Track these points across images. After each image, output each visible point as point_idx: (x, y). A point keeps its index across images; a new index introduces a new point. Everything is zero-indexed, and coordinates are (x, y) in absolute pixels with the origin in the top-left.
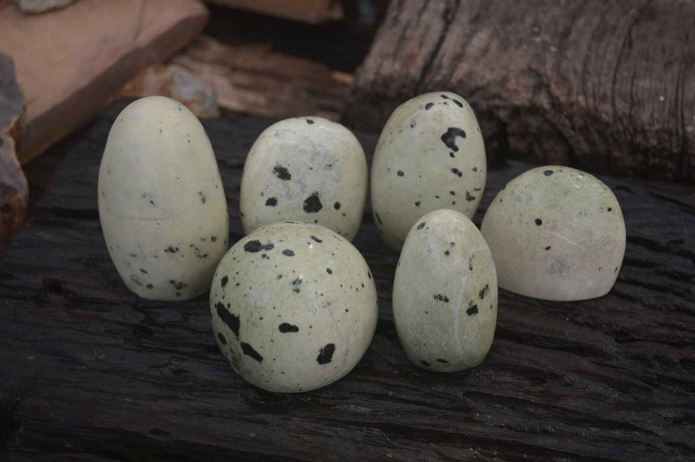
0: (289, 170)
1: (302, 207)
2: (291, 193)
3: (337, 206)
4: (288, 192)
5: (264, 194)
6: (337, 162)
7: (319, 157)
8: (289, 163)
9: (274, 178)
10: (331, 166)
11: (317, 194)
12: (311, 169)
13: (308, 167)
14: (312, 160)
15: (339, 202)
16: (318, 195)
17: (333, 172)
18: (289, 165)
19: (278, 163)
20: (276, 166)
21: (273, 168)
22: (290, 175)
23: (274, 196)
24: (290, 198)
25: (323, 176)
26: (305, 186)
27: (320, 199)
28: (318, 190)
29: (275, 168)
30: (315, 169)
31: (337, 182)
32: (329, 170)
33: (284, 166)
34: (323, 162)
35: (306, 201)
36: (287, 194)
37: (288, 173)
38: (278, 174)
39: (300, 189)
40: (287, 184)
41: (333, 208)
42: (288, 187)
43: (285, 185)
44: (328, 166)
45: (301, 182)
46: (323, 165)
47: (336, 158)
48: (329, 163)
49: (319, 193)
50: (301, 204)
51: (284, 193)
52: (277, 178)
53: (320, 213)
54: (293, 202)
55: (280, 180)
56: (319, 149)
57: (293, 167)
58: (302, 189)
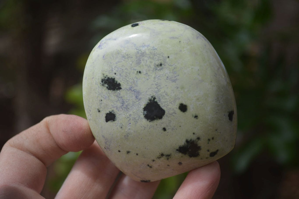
0: (116, 80)
1: (142, 116)
2: (126, 104)
3: (183, 108)
4: (123, 103)
5: (101, 110)
6: (168, 60)
7: (146, 58)
8: (115, 71)
9: (104, 91)
10: (161, 65)
11: (155, 98)
12: (140, 72)
13: (136, 72)
14: (139, 63)
15: (184, 103)
16: (155, 100)
17: (166, 71)
18: (115, 74)
19: (104, 74)
20: (103, 78)
21: (100, 80)
22: (119, 84)
23: (111, 110)
24: (127, 108)
25: (155, 78)
26: (138, 93)
27: (159, 103)
28: (154, 94)
29: (102, 81)
30: (144, 71)
31: (174, 81)
32: (160, 69)
33: (111, 76)
34: (151, 62)
35: (145, 109)
36: (123, 106)
37: (117, 82)
38: (106, 85)
39: (134, 97)
40: (120, 94)
41: (178, 111)
42: (122, 97)
43: (117, 96)
44: (157, 65)
45: (132, 89)
46: (153, 66)
47: (166, 55)
48: (158, 63)
49: (157, 97)
50: (141, 114)
51: (119, 105)
52: (107, 91)
53: (165, 118)
54: (131, 113)
55: (110, 91)
56: (143, 49)
57: (120, 75)
58: (136, 97)
